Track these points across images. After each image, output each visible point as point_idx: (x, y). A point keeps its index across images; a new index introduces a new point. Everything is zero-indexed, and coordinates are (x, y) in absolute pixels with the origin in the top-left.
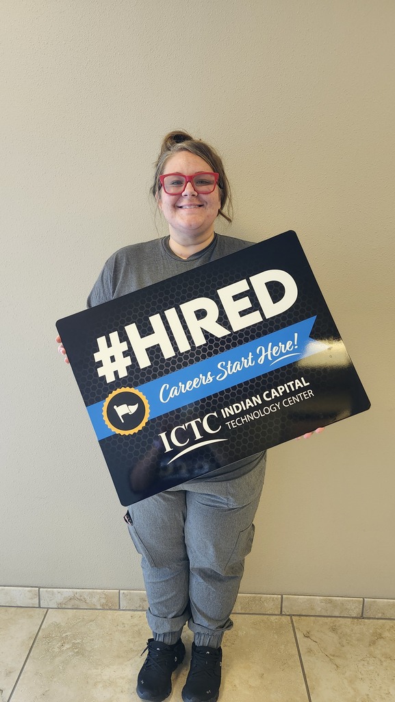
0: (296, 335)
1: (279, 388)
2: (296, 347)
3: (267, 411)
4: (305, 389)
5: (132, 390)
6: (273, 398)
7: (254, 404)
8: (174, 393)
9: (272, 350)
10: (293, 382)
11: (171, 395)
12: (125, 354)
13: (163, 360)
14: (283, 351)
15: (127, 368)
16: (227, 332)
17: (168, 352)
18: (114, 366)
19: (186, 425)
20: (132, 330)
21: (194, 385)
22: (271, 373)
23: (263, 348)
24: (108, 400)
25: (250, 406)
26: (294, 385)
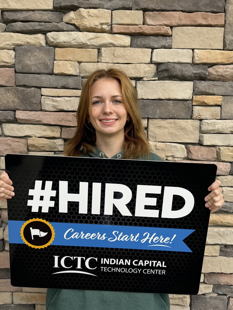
0: (175, 235)
1: (145, 261)
2: (171, 243)
3: (131, 271)
4: (162, 268)
5: (47, 223)
6: (139, 265)
7: (124, 263)
8: (75, 236)
9: (154, 238)
10: (156, 262)
11: (72, 237)
12: (52, 199)
13: (77, 213)
14: (161, 242)
15: (50, 208)
16: (130, 214)
17: (83, 210)
18: (41, 203)
19: (75, 258)
20: (63, 185)
21: (91, 237)
22: (146, 251)
23: (149, 234)
24: (28, 222)
25: (121, 264)
26: (156, 264)
